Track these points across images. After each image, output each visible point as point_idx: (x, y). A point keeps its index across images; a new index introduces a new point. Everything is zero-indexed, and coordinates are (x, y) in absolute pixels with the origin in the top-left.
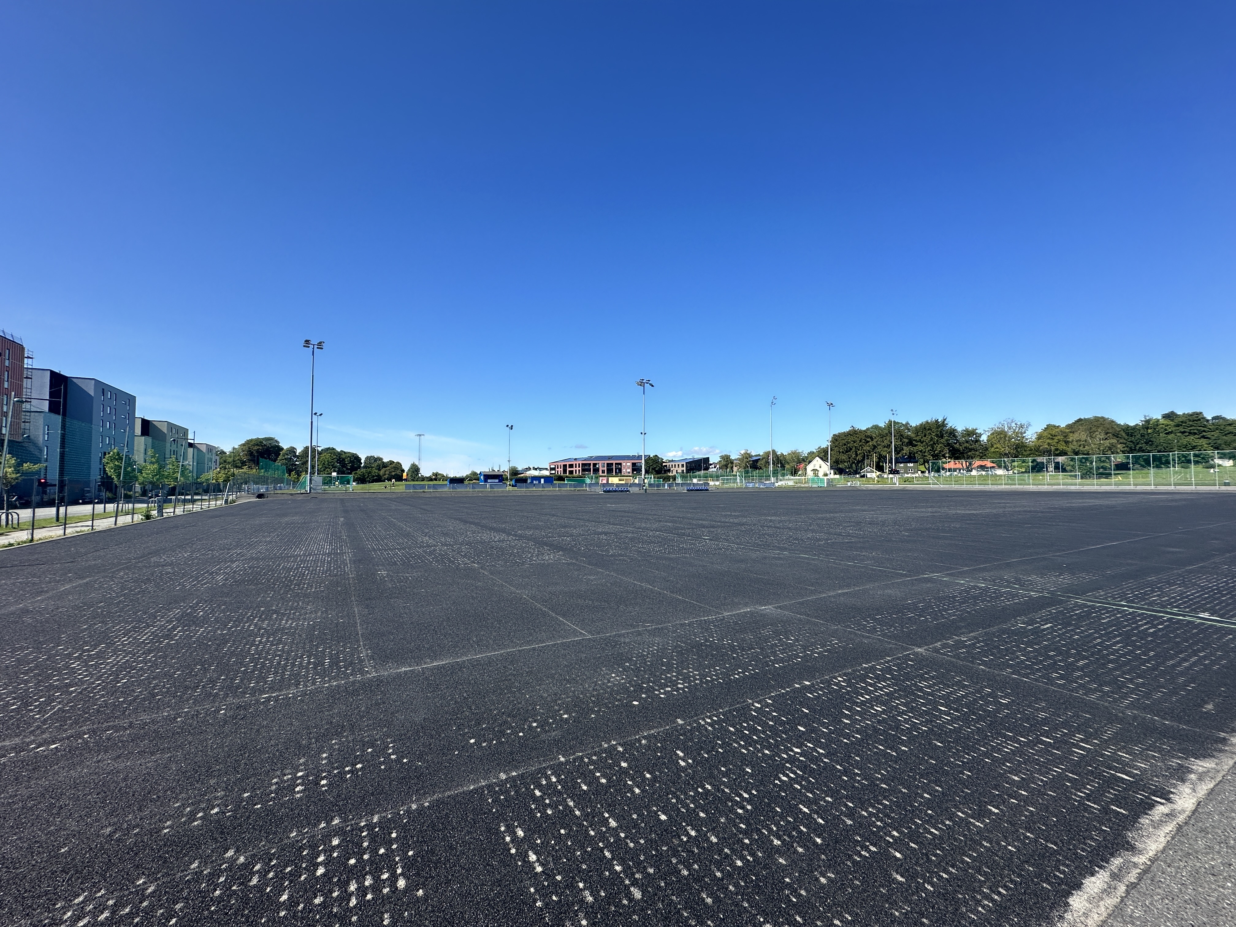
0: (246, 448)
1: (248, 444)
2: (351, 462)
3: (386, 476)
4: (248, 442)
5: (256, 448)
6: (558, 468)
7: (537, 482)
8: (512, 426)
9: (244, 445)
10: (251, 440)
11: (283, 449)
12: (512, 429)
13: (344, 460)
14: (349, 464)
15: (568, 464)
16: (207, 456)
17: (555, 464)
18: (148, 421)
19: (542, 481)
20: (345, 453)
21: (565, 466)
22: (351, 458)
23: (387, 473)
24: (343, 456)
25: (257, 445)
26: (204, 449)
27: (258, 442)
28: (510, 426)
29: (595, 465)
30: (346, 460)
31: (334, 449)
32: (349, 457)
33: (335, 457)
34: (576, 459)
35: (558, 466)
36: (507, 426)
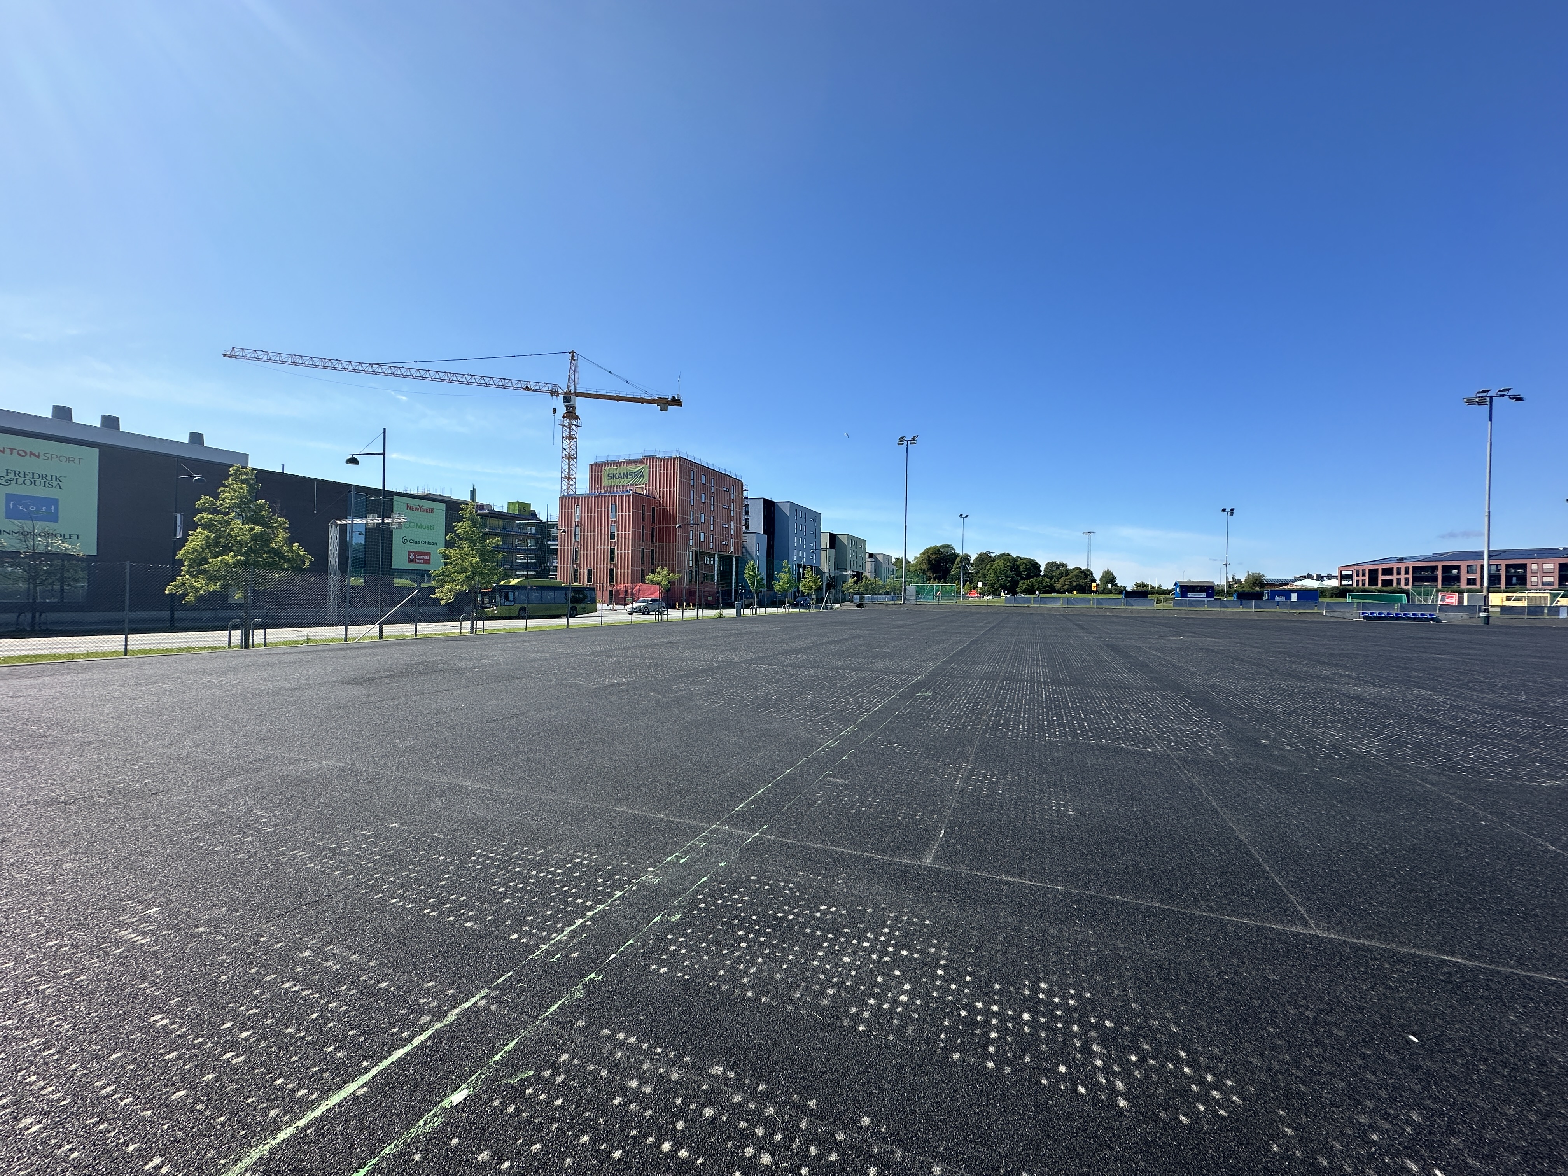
0: (925, 557)
1: (928, 552)
2: (1026, 569)
3: (1066, 587)
4: (928, 550)
5: (934, 556)
6: (1358, 575)
7: (1283, 599)
8: (1232, 510)
9: (923, 553)
10: (930, 548)
11: (958, 555)
12: (1232, 514)
13: (1018, 567)
14: (1024, 571)
15: (1380, 568)
16: (884, 566)
17: (1351, 568)
18: (835, 535)
19: (1294, 597)
20: (1021, 559)
21: (1373, 573)
22: (1026, 565)
23: (1067, 583)
24: (1018, 563)
25: (936, 553)
26: (881, 559)
27: (937, 550)
28: (1228, 510)
29: (1446, 569)
30: (1021, 567)
31: (1009, 555)
32: (1024, 563)
33: (1008, 564)
34: (1402, 559)
35: (1358, 571)
36: (1224, 510)
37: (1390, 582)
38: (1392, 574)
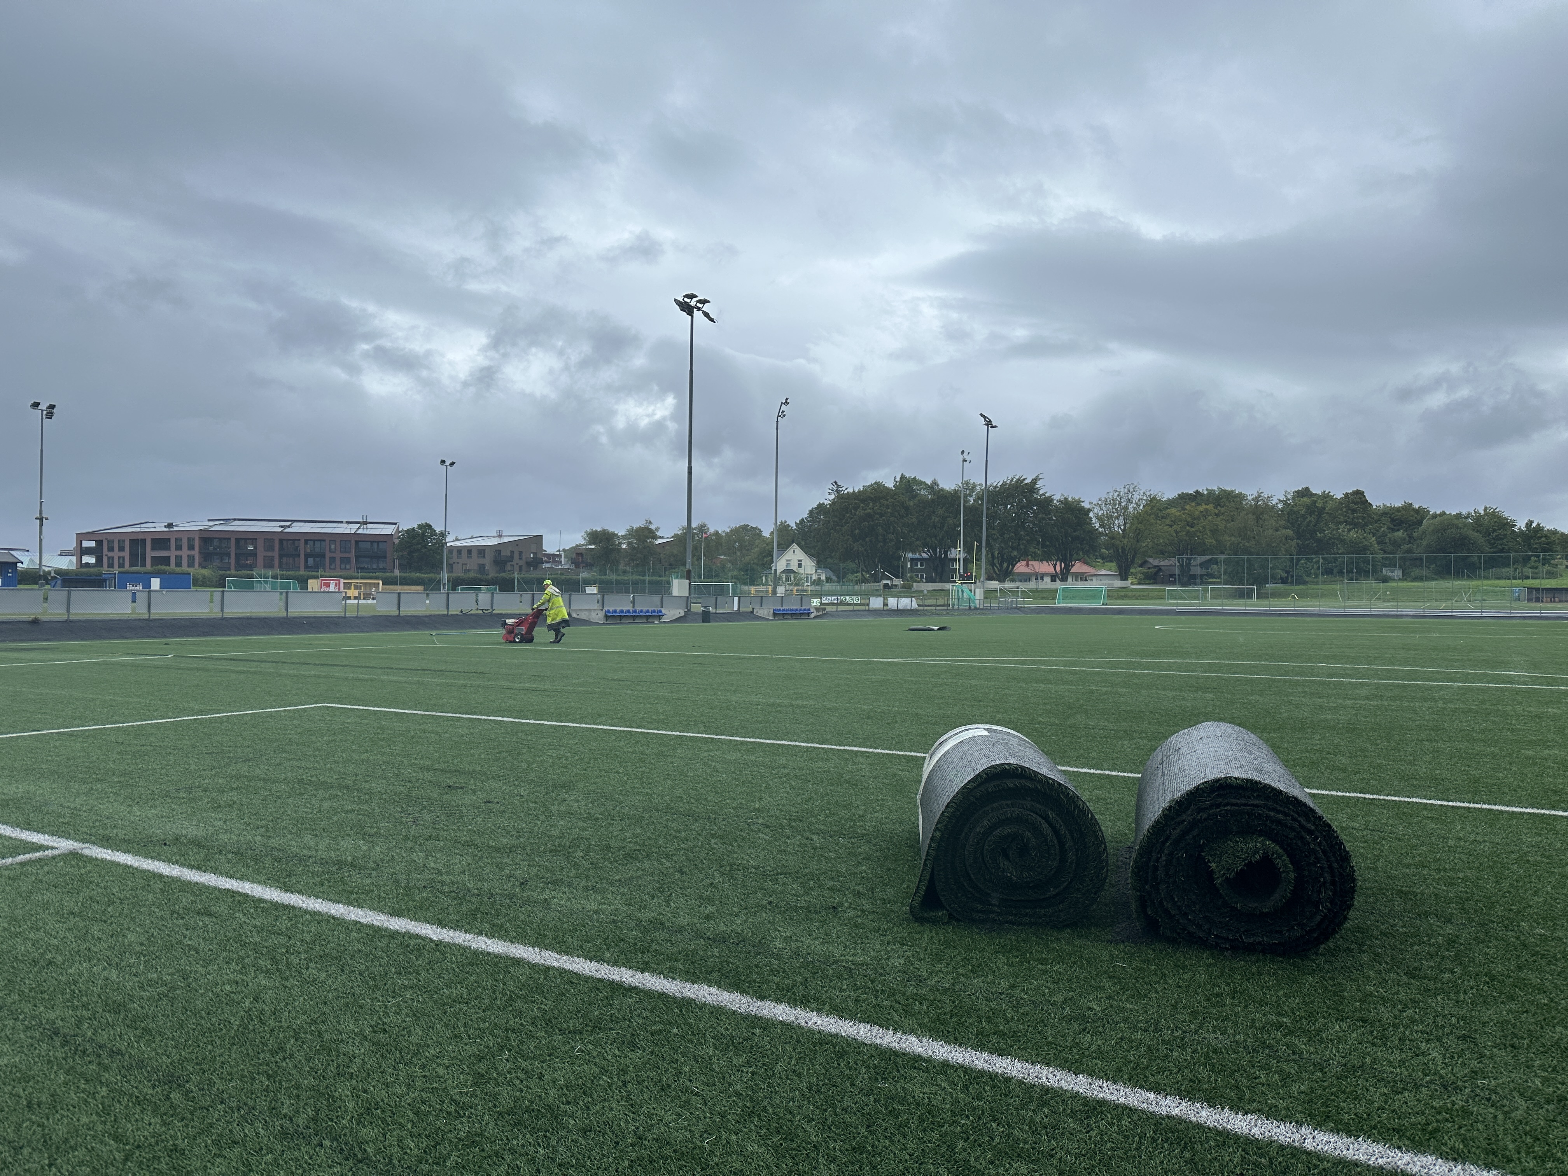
8: (52, 407)
12: (50, 415)
17: (98, 537)
21: (138, 546)
35: (111, 543)
37: (166, 561)
38: (168, 548)
